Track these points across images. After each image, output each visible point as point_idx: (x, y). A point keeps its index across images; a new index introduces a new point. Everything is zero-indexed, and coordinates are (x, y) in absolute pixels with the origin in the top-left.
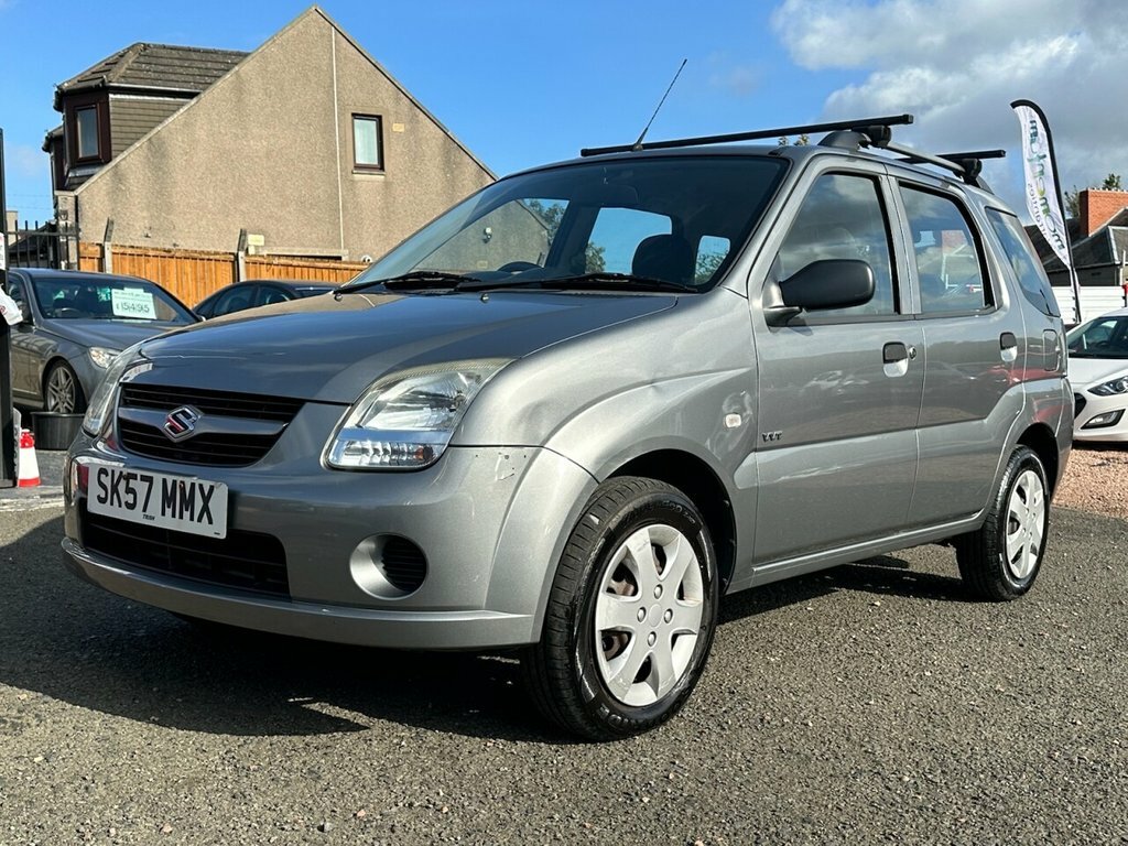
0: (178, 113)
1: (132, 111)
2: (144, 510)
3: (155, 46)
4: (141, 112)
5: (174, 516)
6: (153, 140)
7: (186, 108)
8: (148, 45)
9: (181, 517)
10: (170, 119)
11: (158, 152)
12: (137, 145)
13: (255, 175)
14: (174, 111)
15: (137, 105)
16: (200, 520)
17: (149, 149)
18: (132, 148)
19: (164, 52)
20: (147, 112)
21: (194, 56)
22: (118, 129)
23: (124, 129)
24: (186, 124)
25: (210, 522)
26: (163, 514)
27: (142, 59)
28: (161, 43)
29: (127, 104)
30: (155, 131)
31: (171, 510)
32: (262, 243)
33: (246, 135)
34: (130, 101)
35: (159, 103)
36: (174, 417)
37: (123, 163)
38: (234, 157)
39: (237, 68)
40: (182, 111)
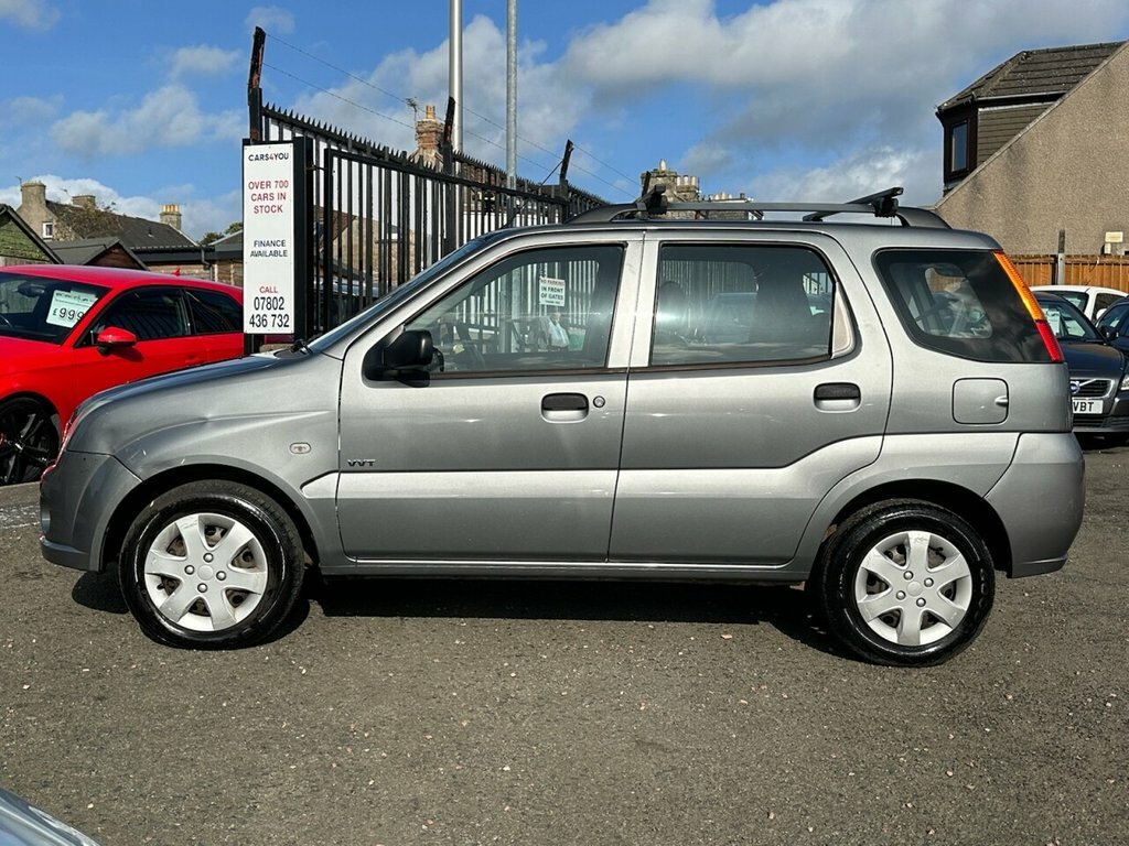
0: (1040, 118)
1: (999, 121)
3: (1039, 52)
4: (1008, 121)
6: (1013, 147)
7: (1048, 111)
8: (1031, 53)
10: (1031, 125)
11: (1018, 158)
12: (997, 154)
13: (1119, 169)
14: (1037, 116)
15: (1004, 115)
17: (1009, 156)
18: (992, 158)
19: (1045, 56)
20: (1014, 120)
21: (1076, 55)
22: (984, 140)
23: (989, 140)
24: (1048, 127)
27: (1020, 69)
28: (1045, 48)
29: (995, 116)
30: (1017, 137)
32: (1121, 240)
33: (1111, 129)
34: (997, 112)
35: (1027, 110)
37: (983, 173)
38: (1096, 154)
39: (1106, 62)
40: (1044, 114)
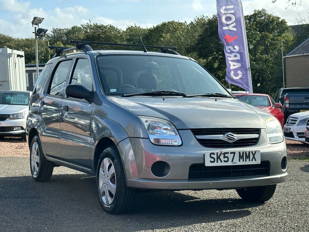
2: (232, 161)
5: (243, 161)
9: (246, 161)
16: (252, 160)
25: (256, 160)
26: (240, 161)
31: (242, 160)
36: (227, 136)
